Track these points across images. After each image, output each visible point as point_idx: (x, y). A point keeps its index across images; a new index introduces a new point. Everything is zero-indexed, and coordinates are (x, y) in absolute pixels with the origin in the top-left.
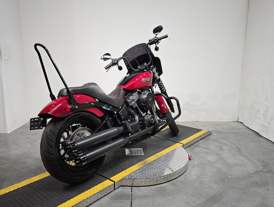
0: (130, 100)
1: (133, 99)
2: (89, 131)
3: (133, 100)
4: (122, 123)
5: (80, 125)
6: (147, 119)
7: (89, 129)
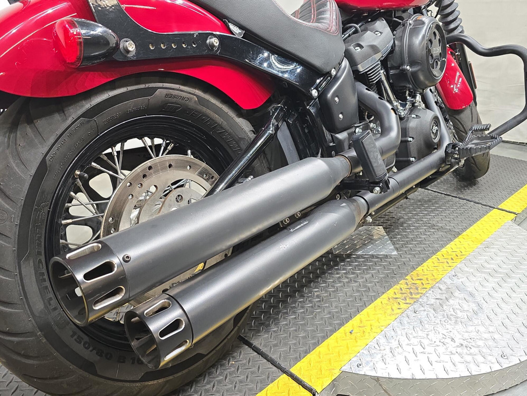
0: (361, 46)
1: (375, 43)
2: (201, 174)
3: (374, 49)
4: (334, 139)
5: (159, 146)
6: (416, 128)
7: (204, 165)
